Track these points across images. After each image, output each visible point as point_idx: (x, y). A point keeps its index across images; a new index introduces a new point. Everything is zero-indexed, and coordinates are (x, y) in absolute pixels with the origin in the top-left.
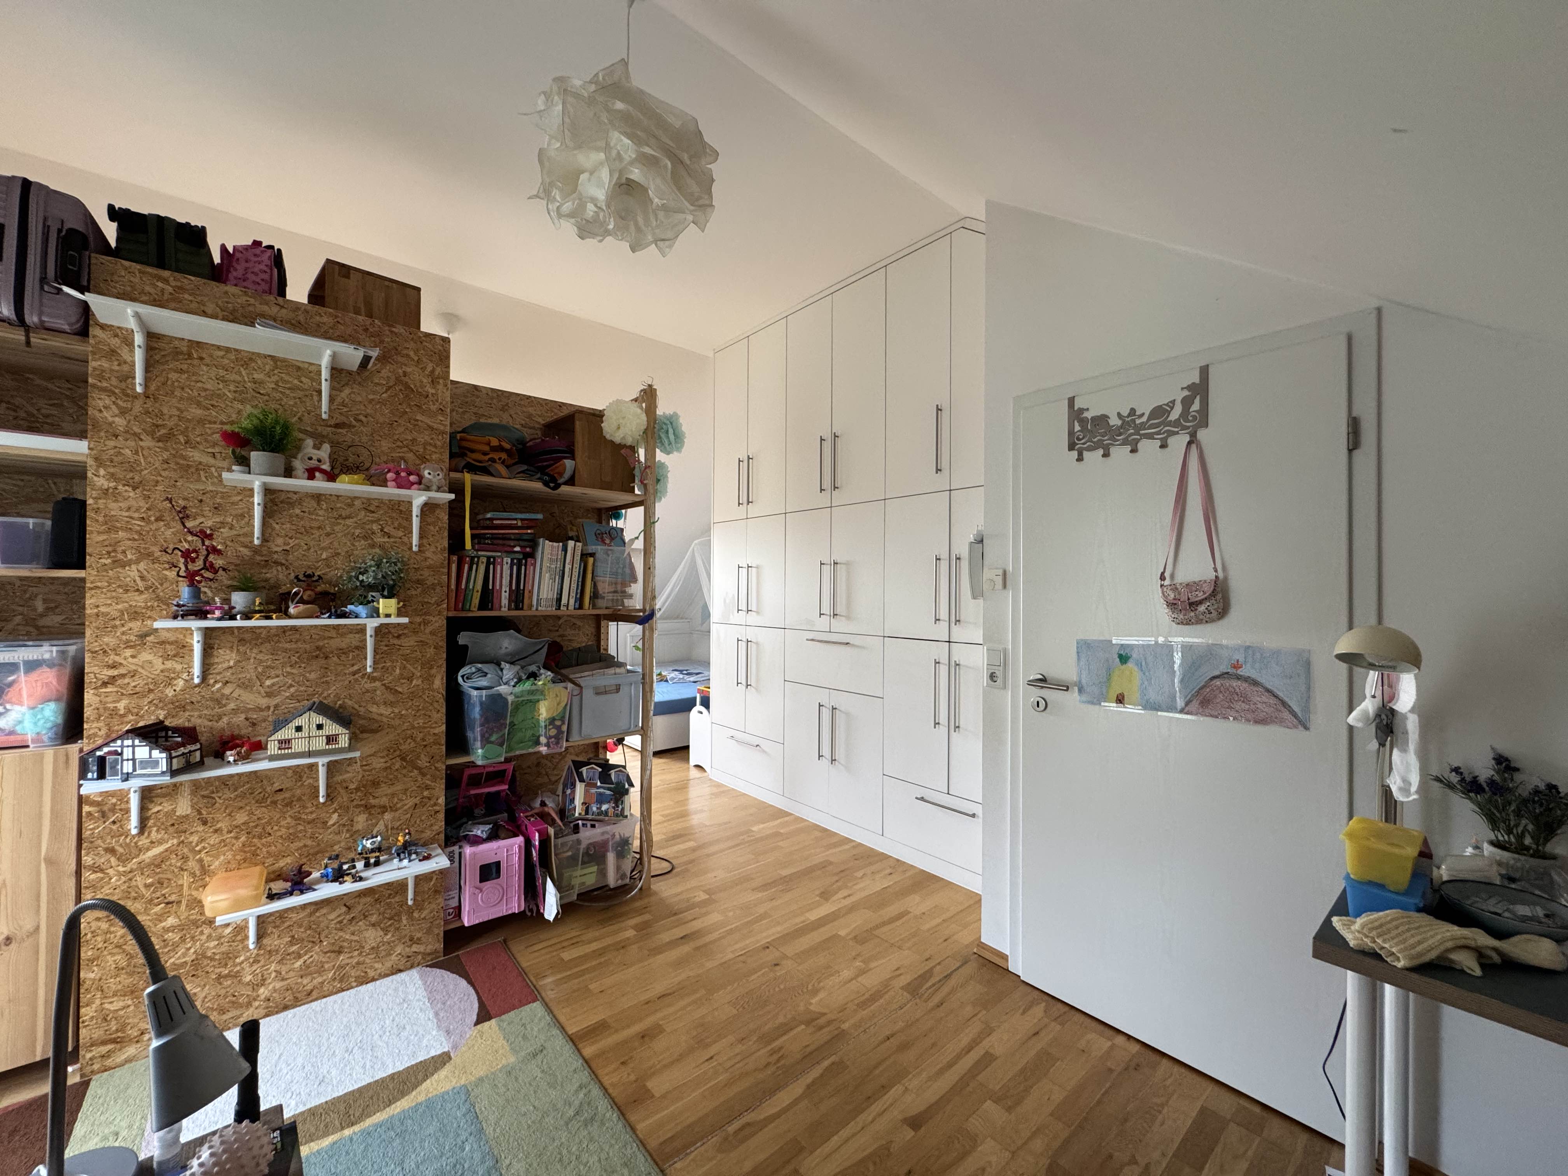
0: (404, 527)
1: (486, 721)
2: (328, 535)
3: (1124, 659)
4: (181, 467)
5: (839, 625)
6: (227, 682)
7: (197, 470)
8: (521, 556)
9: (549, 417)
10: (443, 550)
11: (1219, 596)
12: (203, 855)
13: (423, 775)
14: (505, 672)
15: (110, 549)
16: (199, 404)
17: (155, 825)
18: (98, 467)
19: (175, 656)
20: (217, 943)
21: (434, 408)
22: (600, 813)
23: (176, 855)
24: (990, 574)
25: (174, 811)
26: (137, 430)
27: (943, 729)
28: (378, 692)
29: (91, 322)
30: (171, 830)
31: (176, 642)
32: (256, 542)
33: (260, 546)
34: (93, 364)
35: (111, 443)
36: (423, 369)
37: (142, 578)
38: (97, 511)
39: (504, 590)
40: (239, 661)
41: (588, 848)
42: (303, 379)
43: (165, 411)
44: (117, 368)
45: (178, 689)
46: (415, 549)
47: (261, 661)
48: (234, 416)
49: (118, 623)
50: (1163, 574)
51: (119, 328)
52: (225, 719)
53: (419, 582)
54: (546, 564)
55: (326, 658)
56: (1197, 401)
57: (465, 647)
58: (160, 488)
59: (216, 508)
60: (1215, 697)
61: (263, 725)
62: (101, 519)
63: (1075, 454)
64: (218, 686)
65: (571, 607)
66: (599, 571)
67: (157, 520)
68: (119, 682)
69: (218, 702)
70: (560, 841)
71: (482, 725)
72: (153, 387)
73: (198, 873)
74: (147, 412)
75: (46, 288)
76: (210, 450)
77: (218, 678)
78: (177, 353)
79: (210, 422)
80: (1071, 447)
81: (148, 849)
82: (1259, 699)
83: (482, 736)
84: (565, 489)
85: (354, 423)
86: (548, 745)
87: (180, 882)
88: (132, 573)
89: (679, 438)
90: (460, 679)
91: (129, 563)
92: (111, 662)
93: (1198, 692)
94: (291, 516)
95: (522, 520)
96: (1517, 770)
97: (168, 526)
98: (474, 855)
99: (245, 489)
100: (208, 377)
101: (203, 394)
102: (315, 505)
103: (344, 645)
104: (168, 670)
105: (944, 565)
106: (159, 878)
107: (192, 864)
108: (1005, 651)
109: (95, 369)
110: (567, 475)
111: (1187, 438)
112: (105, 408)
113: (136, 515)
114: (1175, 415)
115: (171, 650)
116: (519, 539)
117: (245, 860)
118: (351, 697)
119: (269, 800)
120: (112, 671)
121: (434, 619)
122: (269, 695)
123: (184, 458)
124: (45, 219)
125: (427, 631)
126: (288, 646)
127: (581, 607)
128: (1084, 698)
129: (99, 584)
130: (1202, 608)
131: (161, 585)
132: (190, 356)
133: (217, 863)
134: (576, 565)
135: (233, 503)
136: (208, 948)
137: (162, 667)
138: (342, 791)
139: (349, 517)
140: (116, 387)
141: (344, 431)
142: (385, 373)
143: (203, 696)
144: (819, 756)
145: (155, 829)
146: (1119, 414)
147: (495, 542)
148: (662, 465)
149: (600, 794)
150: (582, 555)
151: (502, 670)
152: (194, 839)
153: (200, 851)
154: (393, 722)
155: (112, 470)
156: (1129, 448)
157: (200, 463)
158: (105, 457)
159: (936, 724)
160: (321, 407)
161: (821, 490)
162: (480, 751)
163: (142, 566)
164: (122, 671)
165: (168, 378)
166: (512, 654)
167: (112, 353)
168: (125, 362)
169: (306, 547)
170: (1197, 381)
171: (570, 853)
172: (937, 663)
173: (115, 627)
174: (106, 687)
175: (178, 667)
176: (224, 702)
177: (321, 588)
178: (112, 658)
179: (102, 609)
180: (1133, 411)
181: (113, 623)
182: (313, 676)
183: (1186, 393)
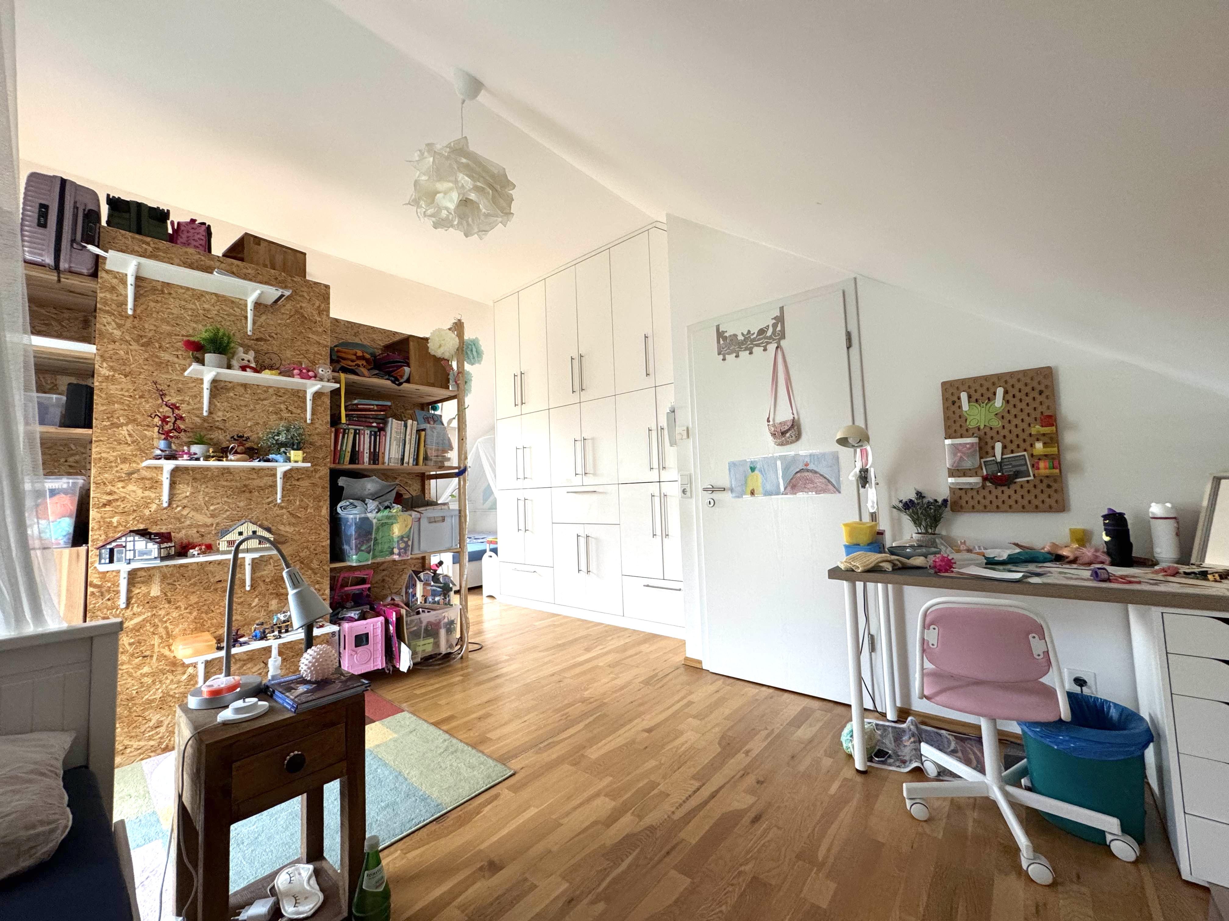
0: (301, 407)
1: (359, 536)
2: (251, 410)
3: (753, 469)
4: (157, 363)
5: (588, 480)
6: (185, 507)
7: (167, 365)
8: (376, 430)
9: (387, 341)
10: (327, 423)
11: (796, 427)
12: (168, 624)
13: (316, 574)
14: (368, 505)
15: (109, 415)
16: (168, 323)
17: (136, 602)
18: (102, 361)
19: (151, 488)
20: (176, 685)
21: (320, 330)
22: (434, 602)
23: (150, 623)
24: (680, 429)
25: (149, 593)
26: (128, 338)
27: (659, 538)
28: (285, 516)
29: (100, 268)
30: (147, 606)
31: (152, 478)
32: (205, 414)
33: (207, 416)
34: (100, 295)
35: (111, 346)
36: (313, 305)
37: (130, 435)
38: (101, 390)
39: (365, 452)
40: (193, 493)
41: (427, 626)
42: (235, 309)
43: (146, 326)
44: (115, 298)
45: (152, 510)
46: (309, 421)
47: (208, 493)
48: (191, 331)
49: (113, 464)
50: (768, 418)
51: (118, 272)
52: (183, 532)
53: (311, 444)
54: (394, 435)
55: (251, 492)
56: (779, 325)
57: (342, 488)
58: (142, 376)
59: (178, 391)
60: (798, 483)
61: (209, 536)
62: (103, 396)
63: (721, 357)
64: (179, 509)
65: (411, 464)
66: (428, 442)
67: (140, 397)
68: (114, 504)
69: (179, 520)
70: (409, 619)
71: (356, 539)
72: (138, 311)
73: (164, 636)
74: (134, 327)
75: (75, 246)
76: (175, 353)
77: (179, 503)
78: (155, 290)
79: (176, 335)
80: (719, 354)
81: (131, 619)
82: (818, 480)
83: (356, 546)
84: (405, 385)
85: (269, 338)
86: (399, 554)
87: (152, 643)
88: (124, 432)
89: (479, 354)
90: (339, 510)
91: (122, 425)
92: (108, 490)
93: (790, 482)
94: (228, 398)
95: (377, 405)
96: (924, 497)
97: (147, 402)
98: (351, 629)
99: (197, 379)
100: (174, 305)
101: (171, 316)
102: (243, 391)
103: (262, 484)
104: (146, 497)
105: (654, 433)
106: (139, 639)
107: (161, 630)
108: (690, 476)
109: (101, 298)
110: (405, 377)
111: (776, 345)
112: (108, 323)
113: (126, 394)
114: (769, 333)
115: (148, 483)
116: (375, 418)
117: (196, 629)
118: (267, 519)
119: (212, 588)
120: (109, 496)
121: (321, 469)
122: (213, 516)
123: (157, 357)
124: (75, 202)
125: (317, 476)
126: (225, 483)
127: (417, 464)
128: (734, 495)
129: (102, 439)
130: (788, 435)
131: (142, 440)
132: (163, 292)
133: (177, 630)
134: (414, 437)
135: (189, 388)
136: (171, 689)
137: (142, 495)
138: (262, 584)
139: (265, 399)
140: (115, 310)
141: (262, 343)
142: (288, 306)
143: (169, 516)
144: (579, 571)
145: (136, 605)
146: (742, 333)
147: (361, 419)
148: (468, 373)
149: (434, 590)
150: (417, 431)
151: (366, 504)
152: (162, 612)
153: (166, 622)
154: (294, 537)
155: (111, 364)
156: (748, 352)
157: (169, 361)
158: (107, 355)
159: (654, 535)
160: (247, 327)
161: (573, 392)
162: (354, 557)
163: (130, 427)
164: (116, 497)
165: (148, 306)
166: (372, 494)
167: (113, 289)
168: (121, 295)
169: (237, 418)
170: (779, 315)
171: (415, 628)
172: (652, 496)
173: (111, 467)
174: (105, 507)
175: (153, 495)
176: (182, 520)
177: (248, 445)
178: (109, 488)
179: (103, 455)
180: (749, 332)
181: (109, 464)
182: (242, 504)
183: (774, 321)
